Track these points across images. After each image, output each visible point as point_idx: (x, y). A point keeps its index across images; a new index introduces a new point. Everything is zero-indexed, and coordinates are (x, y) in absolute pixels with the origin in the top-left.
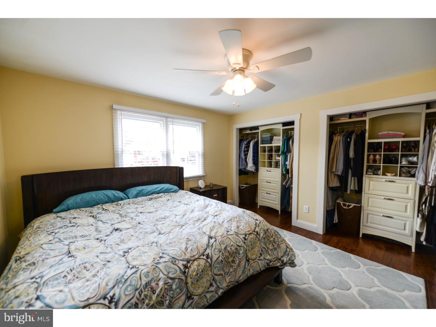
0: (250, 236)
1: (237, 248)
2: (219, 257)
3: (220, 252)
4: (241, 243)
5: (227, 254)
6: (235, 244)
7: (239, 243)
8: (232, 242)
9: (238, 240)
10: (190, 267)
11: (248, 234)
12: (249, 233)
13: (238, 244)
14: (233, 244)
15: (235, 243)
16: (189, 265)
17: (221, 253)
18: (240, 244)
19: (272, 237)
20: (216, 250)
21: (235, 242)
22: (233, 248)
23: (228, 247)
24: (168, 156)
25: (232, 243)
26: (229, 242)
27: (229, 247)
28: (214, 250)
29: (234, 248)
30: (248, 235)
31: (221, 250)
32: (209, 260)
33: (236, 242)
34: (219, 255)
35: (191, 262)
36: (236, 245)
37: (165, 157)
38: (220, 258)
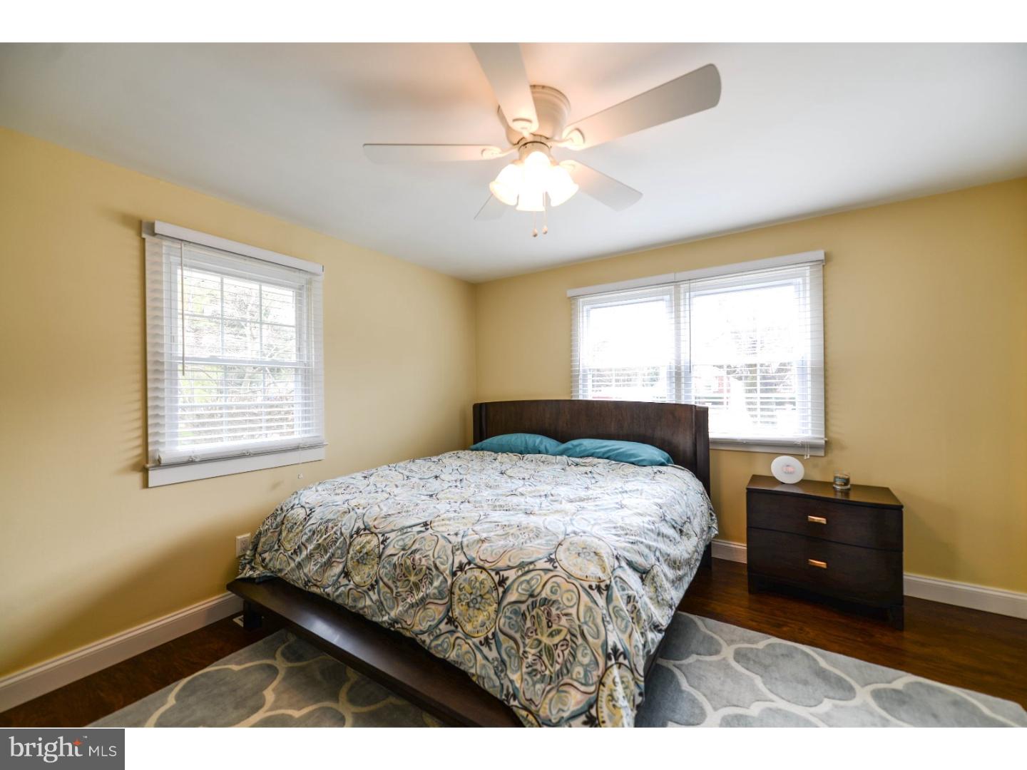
0: (477, 572)
1: (431, 567)
2: (395, 555)
3: (403, 549)
4: (445, 567)
5: (409, 562)
6: (432, 559)
7: (442, 564)
8: (432, 551)
9: (445, 558)
10: (361, 535)
11: (475, 564)
12: (481, 563)
13: (438, 564)
14: (431, 555)
15: (434, 557)
16: (362, 532)
17: (402, 552)
18: (442, 567)
19: (551, 635)
20: (401, 543)
21: (436, 556)
22: (424, 562)
23: (419, 552)
24: (679, 376)
25: (430, 553)
26: (429, 546)
27: (420, 554)
28: (398, 541)
29: (426, 564)
30: (472, 566)
31: (407, 548)
32: (382, 546)
33: (439, 557)
34: (397, 552)
35: (367, 532)
36: (434, 562)
37: (674, 380)
38: (395, 558)
